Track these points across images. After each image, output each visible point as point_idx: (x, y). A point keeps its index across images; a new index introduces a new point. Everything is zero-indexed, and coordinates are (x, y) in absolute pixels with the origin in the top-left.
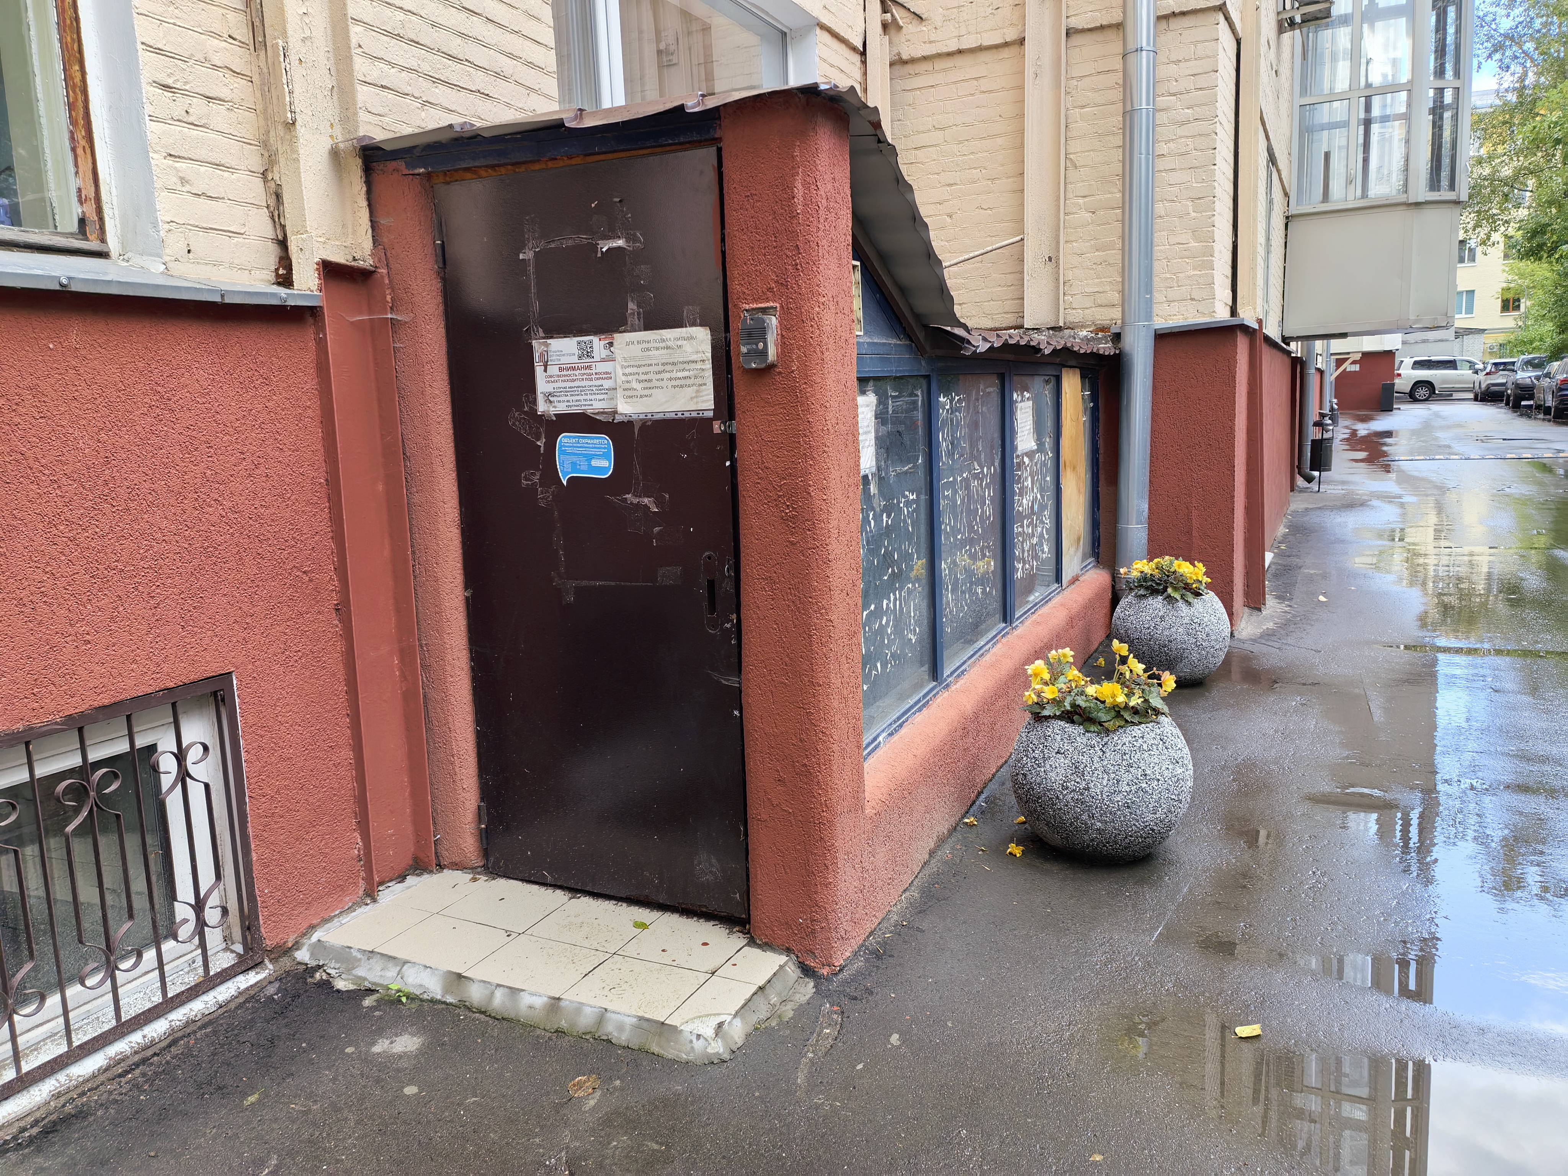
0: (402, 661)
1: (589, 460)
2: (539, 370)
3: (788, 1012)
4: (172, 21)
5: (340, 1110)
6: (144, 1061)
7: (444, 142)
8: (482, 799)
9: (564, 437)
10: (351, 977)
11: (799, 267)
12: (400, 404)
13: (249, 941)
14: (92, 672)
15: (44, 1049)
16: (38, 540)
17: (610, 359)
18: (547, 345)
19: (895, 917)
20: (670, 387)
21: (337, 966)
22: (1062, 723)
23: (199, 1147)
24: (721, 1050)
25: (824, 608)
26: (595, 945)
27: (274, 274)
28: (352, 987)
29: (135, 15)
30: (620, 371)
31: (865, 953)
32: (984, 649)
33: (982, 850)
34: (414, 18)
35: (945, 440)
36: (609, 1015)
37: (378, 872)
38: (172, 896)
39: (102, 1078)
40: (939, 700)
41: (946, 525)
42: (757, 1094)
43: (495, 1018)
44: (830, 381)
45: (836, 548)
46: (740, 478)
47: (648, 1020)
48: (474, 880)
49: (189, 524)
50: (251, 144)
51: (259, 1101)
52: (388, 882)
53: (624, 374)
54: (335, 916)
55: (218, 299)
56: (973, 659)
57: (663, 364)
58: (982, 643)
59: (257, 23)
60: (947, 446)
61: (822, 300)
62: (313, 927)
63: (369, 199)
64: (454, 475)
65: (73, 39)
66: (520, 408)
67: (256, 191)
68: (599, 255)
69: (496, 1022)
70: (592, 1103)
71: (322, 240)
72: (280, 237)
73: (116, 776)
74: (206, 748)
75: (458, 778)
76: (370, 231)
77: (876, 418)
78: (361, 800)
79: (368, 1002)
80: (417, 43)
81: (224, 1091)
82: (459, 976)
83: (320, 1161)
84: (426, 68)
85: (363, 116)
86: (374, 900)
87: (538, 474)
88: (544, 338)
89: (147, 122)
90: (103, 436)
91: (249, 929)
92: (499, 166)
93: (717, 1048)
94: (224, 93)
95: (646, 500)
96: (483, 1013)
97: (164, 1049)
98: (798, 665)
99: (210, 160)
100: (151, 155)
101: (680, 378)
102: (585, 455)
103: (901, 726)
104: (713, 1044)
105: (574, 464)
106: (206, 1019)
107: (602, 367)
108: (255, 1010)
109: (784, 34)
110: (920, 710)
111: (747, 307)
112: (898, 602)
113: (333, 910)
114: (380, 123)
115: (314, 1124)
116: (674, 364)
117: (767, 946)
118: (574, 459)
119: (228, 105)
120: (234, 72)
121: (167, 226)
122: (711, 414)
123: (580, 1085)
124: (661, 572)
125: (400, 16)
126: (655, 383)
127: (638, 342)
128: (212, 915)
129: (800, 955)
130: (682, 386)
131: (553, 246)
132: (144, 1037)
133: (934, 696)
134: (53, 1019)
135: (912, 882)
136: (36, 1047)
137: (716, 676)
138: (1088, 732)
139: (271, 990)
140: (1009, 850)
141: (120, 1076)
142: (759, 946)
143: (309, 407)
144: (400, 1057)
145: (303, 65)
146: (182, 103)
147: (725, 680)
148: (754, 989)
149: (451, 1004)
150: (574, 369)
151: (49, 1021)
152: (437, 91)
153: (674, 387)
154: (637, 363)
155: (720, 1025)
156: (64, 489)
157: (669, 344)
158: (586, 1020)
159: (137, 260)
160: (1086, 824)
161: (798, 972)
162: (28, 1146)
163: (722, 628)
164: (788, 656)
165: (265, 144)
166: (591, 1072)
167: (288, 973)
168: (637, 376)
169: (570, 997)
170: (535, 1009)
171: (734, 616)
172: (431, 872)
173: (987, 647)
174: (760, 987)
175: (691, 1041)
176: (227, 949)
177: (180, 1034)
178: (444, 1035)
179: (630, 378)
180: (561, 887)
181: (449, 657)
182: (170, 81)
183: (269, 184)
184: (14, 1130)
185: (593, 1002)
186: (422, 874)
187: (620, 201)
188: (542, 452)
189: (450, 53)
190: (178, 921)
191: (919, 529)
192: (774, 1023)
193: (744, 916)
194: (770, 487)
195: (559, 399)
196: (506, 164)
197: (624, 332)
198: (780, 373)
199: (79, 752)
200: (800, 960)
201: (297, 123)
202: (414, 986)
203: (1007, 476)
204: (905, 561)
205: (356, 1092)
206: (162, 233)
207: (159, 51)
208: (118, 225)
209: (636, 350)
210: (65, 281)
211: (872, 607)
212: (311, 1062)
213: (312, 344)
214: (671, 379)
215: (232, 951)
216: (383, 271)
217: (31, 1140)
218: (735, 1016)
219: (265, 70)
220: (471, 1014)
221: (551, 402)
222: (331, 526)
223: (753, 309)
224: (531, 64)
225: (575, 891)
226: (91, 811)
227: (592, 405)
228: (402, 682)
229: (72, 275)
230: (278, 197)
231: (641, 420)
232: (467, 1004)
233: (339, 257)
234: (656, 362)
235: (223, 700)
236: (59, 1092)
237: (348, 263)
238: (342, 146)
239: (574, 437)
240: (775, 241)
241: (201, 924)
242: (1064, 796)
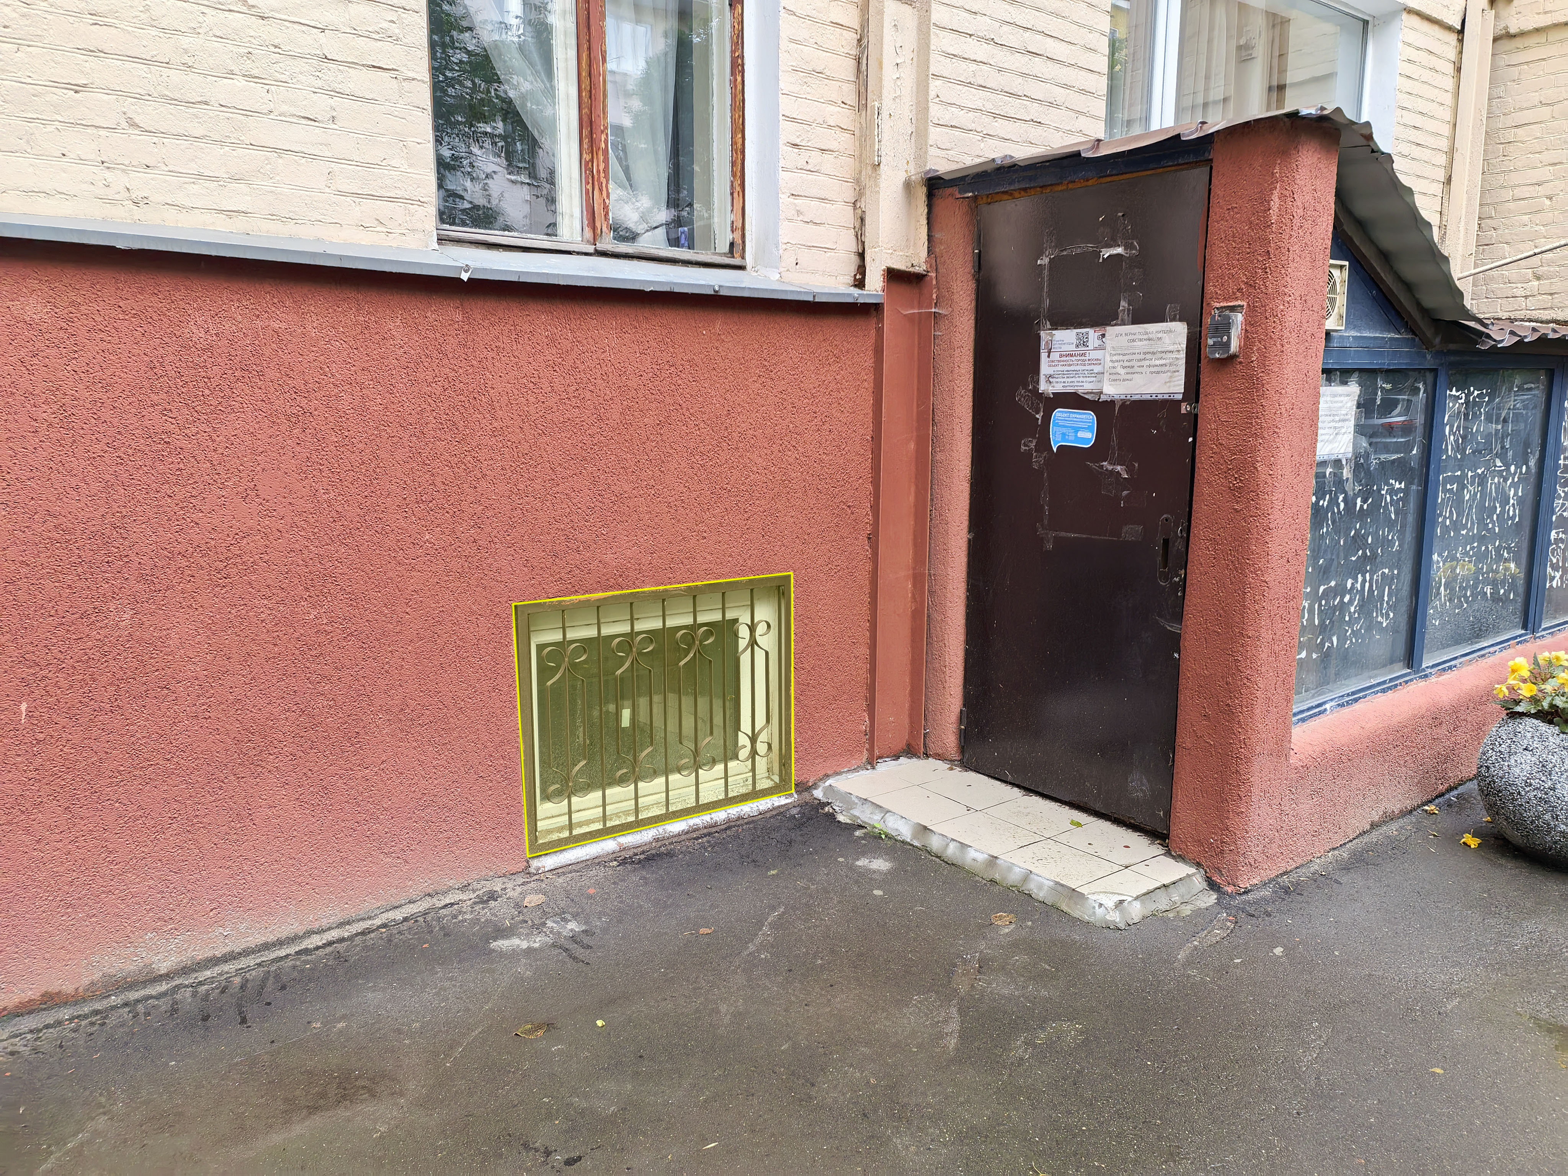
0: (914, 585)
1: (1077, 432)
2: (1043, 355)
3: (1187, 910)
4: (804, 96)
5: (828, 892)
6: (709, 834)
7: (989, 171)
8: (964, 705)
9: (1059, 412)
10: (849, 814)
11: (1268, 270)
12: (934, 381)
13: (783, 775)
14: (705, 558)
15: (652, 810)
16: (683, 464)
17: (1101, 348)
18: (1052, 335)
19: (1316, 867)
20: (1148, 373)
21: (841, 805)
22: (1534, 721)
23: (738, 890)
24: (1118, 920)
25: (1260, 569)
26: (1034, 829)
27: (853, 279)
28: (849, 821)
29: (780, 95)
30: (1108, 358)
31: (1274, 886)
32: (1487, 651)
33: (1434, 835)
34: (984, 67)
35: (1454, 434)
36: (1032, 876)
37: (877, 746)
38: (737, 727)
39: (683, 837)
40: (1410, 687)
41: (1445, 518)
42: (1140, 956)
43: (946, 862)
44: (1289, 371)
45: (1277, 517)
46: (1197, 452)
47: (1062, 885)
48: (951, 769)
49: (774, 462)
50: (847, 182)
51: (777, 875)
52: (886, 757)
53: (1111, 361)
54: (844, 772)
55: (811, 299)
56: (1468, 658)
57: (1145, 353)
58: (1486, 645)
59: (863, 90)
60: (1456, 441)
61: (1287, 299)
62: (827, 776)
63: (928, 219)
64: (970, 439)
65: (739, 116)
66: (1025, 387)
67: (848, 217)
68: (1101, 260)
69: (947, 865)
70: (1007, 931)
71: (890, 251)
72: (860, 251)
73: (712, 634)
74: (769, 626)
75: (947, 685)
76: (926, 243)
77: (1358, 407)
78: (872, 688)
79: (858, 833)
80: (985, 87)
81: (757, 863)
82: (925, 828)
83: (811, 917)
84: (989, 107)
85: (932, 151)
86: (874, 768)
87: (1035, 441)
88: (1050, 329)
89: (780, 171)
90: (728, 396)
91: (784, 765)
92: (1030, 188)
93: (1115, 917)
94: (833, 145)
95: (1119, 468)
96: (937, 857)
97: (723, 830)
98: (1232, 618)
99: (818, 196)
100: (780, 195)
101: (1156, 366)
102: (1073, 428)
103: (1356, 700)
104: (1111, 914)
105: (1064, 434)
106: (751, 819)
107: (1094, 355)
108: (782, 821)
109: (1366, 23)
110: (1384, 691)
111: (1218, 305)
112: (1367, 585)
113: (843, 768)
114: (947, 156)
115: (811, 896)
116: (1153, 353)
117: (1180, 858)
118: (1064, 430)
119: (835, 154)
120: (842, 129)
121: (784, 246)
122: (1180, 397)
123: (1001, 918)
124: (1126, 529)
125: (973, 67)
126: (1136, 369)
127: (1126, 334)
128: (761, 748)
129: (1208, 871)
130: (1158, 373)
131: (1065, 253)
132: (712, 819)
133: (1406, 682)
134: (659, 793)
135: (1345, 844)
136: (647, 808)
137: (1162, 622)
138: (1563, 733)
139: (794, 811)
140: (1463, 840)
141: (694, 839)
142: (1173, 857)
143: (866, 380)
144: (874, 872)
145: (892, 118)
146: (805, 155)
147: (1169, 626)
148: (1158, 884)
149: (917, 847)
150: (1071, 356)
151: (656, 794)
152: (996, 124)
153: (1152, 373)
154: (1123, 352)
155: (1121, 902)
156: (702, 430)
157: (1151, 336)
158: (1014, 877)
159: (763, 271)
160: (1548, 824)
161: (1204, 885)
162: (637, 864)
163: (1171, 581)
164: (1223, 608)
165: (858, 181)
166: (1011, 912)
167: (807, 803)
168: (1121, 363)
169: (1005, 858)
170: (977, 862)
171: (1183, 571)
172: (919, 757)
173: (1492, 649)
174: (1164, 885)
175: (1094, 908)
176: (768, 778)
177: (733, 824)
178: (908, 866)
179: (1116, 364)
180: (1018, 786)
181: (950, 587)
182: (798, 141)
183: (857, 211)
184: (631, 853)
185: (1022, 865)
186: (912, 757)
187: (1123, 215)
188: (1039, 423)
189: (1011, 92)
190: (739, 745)
191: (1405, 518)
192: (1171, 915)
193: (1165, 832)
194: (1222, 461)
195: (1057, 380)
196: (1036, 187)
197: (1115, 325)
198: (1241, 363)
199: (692, 614)
200: (1208, 875)
201: (881, 165)
202: (892, 829)
203: (1546, 476)
204: (1382, 546)
205: (841, 885)
206: (781, 252)
207: (793, 120)
208: (754, 245)
209: (1123, 341)
210: (717, 289)
211: (1333, 584)
212: (814, 861)
213: (873, 332)
214: (1149, 366)
215: (772, 780)
216: (933, 275)
217: (640, 861)
218: (1137, 898)
219: (864, 125)
220: (930, 857)
221: (1050, 382)
222: (872, 473)
223: (1222, 307)
224: (1083, 91)
225: (1028, 790)
226: (695, 654)
227: (1083, 386)
228: (912, 602)
229: (722, 284)
230: (862, 220)
231: (1122, 400)
232: (928, 849)
233: (900, 265)
234: (1138, 351)
235: (783, 594)
236: (658, 838)
237: (907, 270)
238: (913, 178)
239: (1066, 412)
240: (1249, 248)
241: (754, 753)
242: (1527, 793)
